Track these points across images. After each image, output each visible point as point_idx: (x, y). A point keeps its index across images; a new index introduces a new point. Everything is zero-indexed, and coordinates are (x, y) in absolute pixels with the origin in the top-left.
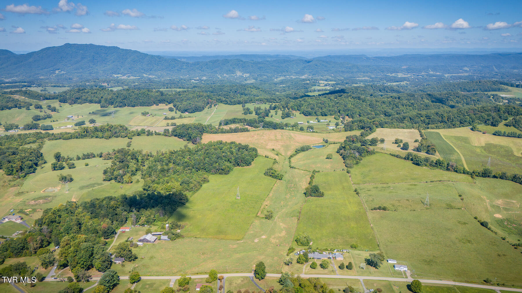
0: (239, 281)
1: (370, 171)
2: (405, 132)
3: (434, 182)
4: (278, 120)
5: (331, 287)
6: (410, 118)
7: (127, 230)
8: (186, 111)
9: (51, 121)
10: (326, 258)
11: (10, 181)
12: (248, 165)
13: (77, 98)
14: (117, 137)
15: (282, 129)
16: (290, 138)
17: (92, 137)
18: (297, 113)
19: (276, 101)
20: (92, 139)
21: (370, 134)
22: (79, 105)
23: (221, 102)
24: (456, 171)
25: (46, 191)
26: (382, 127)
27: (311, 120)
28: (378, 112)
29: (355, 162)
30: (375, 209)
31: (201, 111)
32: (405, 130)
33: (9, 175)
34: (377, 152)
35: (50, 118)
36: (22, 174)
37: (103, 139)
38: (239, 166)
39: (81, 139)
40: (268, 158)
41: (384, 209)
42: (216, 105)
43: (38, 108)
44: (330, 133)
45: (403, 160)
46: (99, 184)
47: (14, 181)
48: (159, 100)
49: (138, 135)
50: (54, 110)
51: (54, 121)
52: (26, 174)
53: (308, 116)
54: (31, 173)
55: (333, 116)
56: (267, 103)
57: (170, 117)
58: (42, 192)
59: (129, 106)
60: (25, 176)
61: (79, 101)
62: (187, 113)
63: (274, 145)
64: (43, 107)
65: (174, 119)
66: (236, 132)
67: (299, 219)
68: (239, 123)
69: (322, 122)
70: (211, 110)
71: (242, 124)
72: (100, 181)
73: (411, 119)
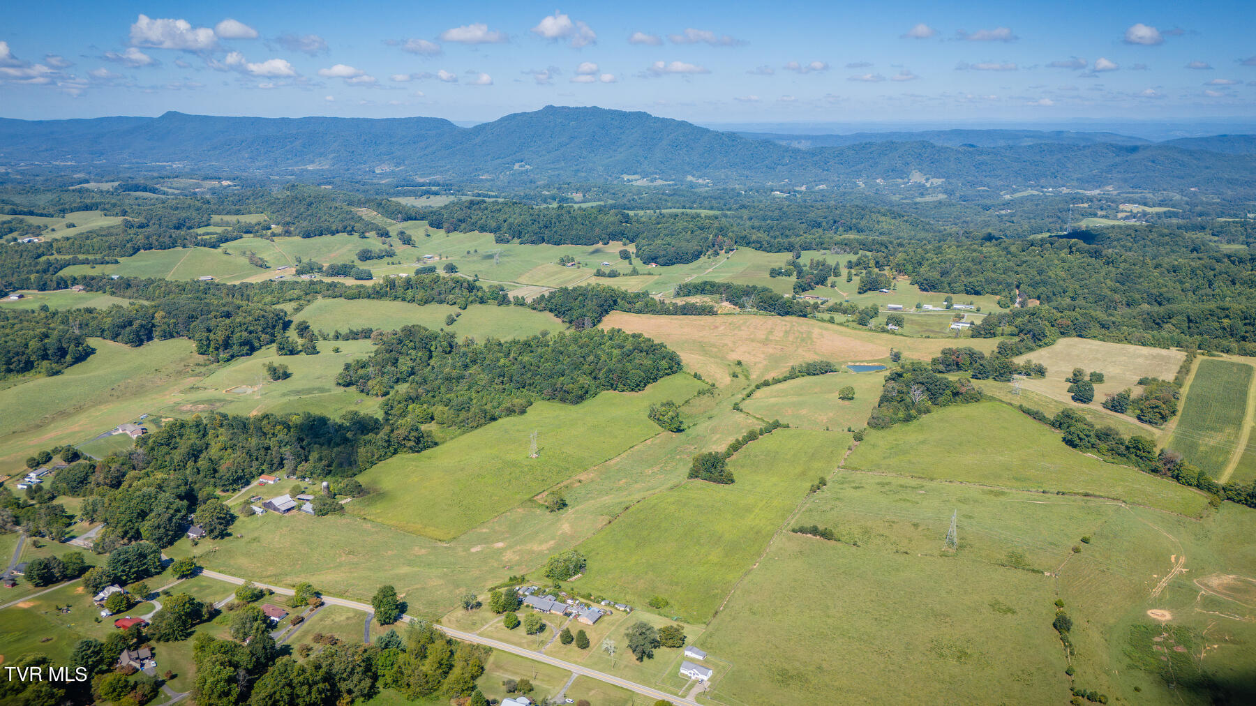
0: (343, 618)
1: (923, 442)
2: (1140, 356)
3: (1066, 496)
4: (845, 295)
5: (498, 674)
6: (1188, 318)
7: (270, 482)
8: (653, 259)
9: (389, 264)
10: (558, 613)
11: (198, 365)
12: (633, 390)
13: (460, 221)
14: (441, 302)
15: (800, 316)
16: (803, 340)
17: (396, 298)
18: (903, 282)
19: (887, 248)
20: (395, 302)
21: (1031, 350)
22: (462, 235)
23: (748, 244)
24: (1177, 478)
25: (233, 391)
26: (1080, 336)
27: (931, 301)
28: (1137, 296)
29: (901, 415)
30: (802, 530)
31: (688, 261)
32: (1145, 350)
33: (201, 354)
34: (991, 399)
35: (391, 256)
36: (223, 355)
37: (414, 305)
38: (615, 390)
39: (375, 300)
40: (700, 378)
41: (826, 535)
42: (733, 250)
43: (382, 235)
44: (929, 337)
45: (1046, 427)
46: (322, 390)
47: (205, 365)
48: (611, 233)
49: (481, 303)
50: (407, 241)
51: (393, 264)
52: (233, 356)
53: (927, 291)
54: (242, 355)
55: (998, 297)
56: (861, 252)
57: (607, 272)
58: (224, 391)
59: (548, 242)
60: (228, 360)
61: (463, 226)
62: (654, 266)
63: (749, 353)
64: (390, 234)
65: (615, 276)
66: (685, 314)
67: (610, 522)
68: (712, 293)
69: (955, 309)
70: (713, 261)
71: (718, 296)
72: (331, 384)
73: (1190, 321)
